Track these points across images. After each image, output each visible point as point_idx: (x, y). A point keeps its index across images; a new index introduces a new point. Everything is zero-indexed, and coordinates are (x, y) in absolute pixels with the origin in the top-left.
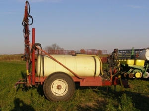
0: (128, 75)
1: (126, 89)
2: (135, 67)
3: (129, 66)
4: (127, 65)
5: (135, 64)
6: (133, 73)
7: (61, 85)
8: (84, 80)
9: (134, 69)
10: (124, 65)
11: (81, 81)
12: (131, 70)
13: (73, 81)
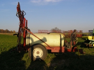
0: (88, 45)
1: (81, 55)
2: (93, 40)
3: (89, 40)
4: (88, 39)
5: (93, 39)
6: (92, 44)
7: (39, 51)
8: (54, 49)
9: (92, 41)
10: (87, 39)
11: (52, 49)
12: (90, 42)
13: (46, 49)
